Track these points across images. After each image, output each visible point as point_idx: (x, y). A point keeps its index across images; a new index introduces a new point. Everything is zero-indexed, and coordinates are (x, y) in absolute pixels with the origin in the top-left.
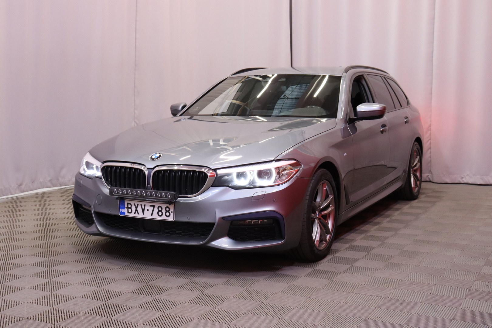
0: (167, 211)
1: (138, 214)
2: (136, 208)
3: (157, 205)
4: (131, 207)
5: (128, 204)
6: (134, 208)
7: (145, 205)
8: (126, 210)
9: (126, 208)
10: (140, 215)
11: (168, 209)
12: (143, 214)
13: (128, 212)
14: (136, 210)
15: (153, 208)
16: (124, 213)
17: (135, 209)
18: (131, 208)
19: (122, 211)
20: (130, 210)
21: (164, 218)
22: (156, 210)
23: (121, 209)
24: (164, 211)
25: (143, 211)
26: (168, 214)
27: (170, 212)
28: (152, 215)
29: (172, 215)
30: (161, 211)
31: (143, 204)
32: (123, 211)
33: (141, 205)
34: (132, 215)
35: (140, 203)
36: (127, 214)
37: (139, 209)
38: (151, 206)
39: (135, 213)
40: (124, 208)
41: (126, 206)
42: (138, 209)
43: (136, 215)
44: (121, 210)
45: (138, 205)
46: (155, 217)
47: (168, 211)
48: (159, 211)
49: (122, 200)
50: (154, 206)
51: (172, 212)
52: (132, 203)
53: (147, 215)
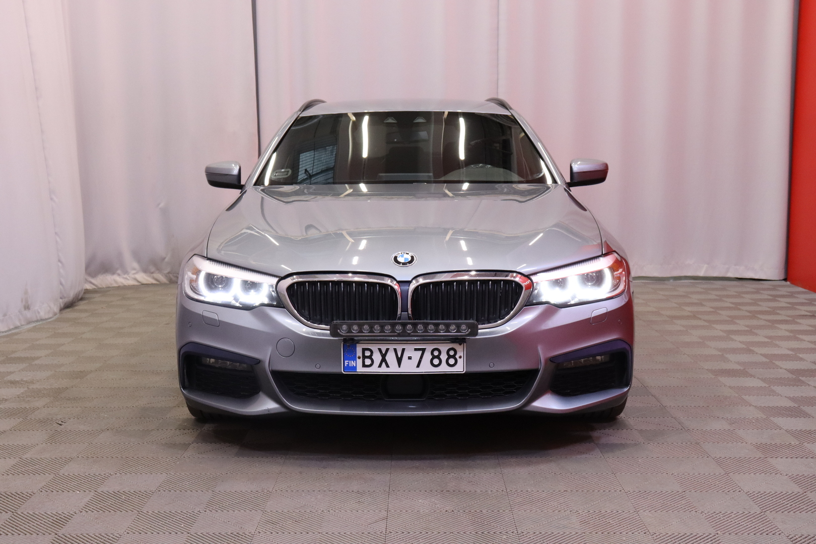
0: (449, 357)
1: (388, 366)
2: (384, 356)
3: (429, 348)
4: (372, 354)
5: (364, 350)
6: (377, 357)
7: (403, 350)
8: (360, 362)
9: (359, 358)
10: (393, 368)
11: (452, 353)
12: (399, 367)
13: (364, 365)
14: (384, 360)
15: (420, 352)
16: (355, 368)
17: (381, 358)
18: (370, 357)
19: (348, 365)
20: (368, 362)
21: (444, 369)
22: (428, 356)
23: (346, 361)
24: (444, 357)
25: (399, 360)
26: (452, 361)
27: (457, 357)
28: (418, 366)
29: (461, 362)
30: (438, 357)
31: (399, 348)
32: (352, 363)
33: (395, 350)
34: (375, 369)
35: (391, 347)
36: (360, 369)
37: (391, 358)
38: (416, 350)
39: (380, 366)
40: (354, 359)
41: (359, 353)
42: (387, 358)
43: (384, 370)
44: (346, 364)
45: (387, 350)
46: (427, 368)
47: (454, 357)
48: (434, 357)
49: (350, 344)
50: (423, 350)
51: (460, 357)
52: (374, 348)
53: (409, 367)
